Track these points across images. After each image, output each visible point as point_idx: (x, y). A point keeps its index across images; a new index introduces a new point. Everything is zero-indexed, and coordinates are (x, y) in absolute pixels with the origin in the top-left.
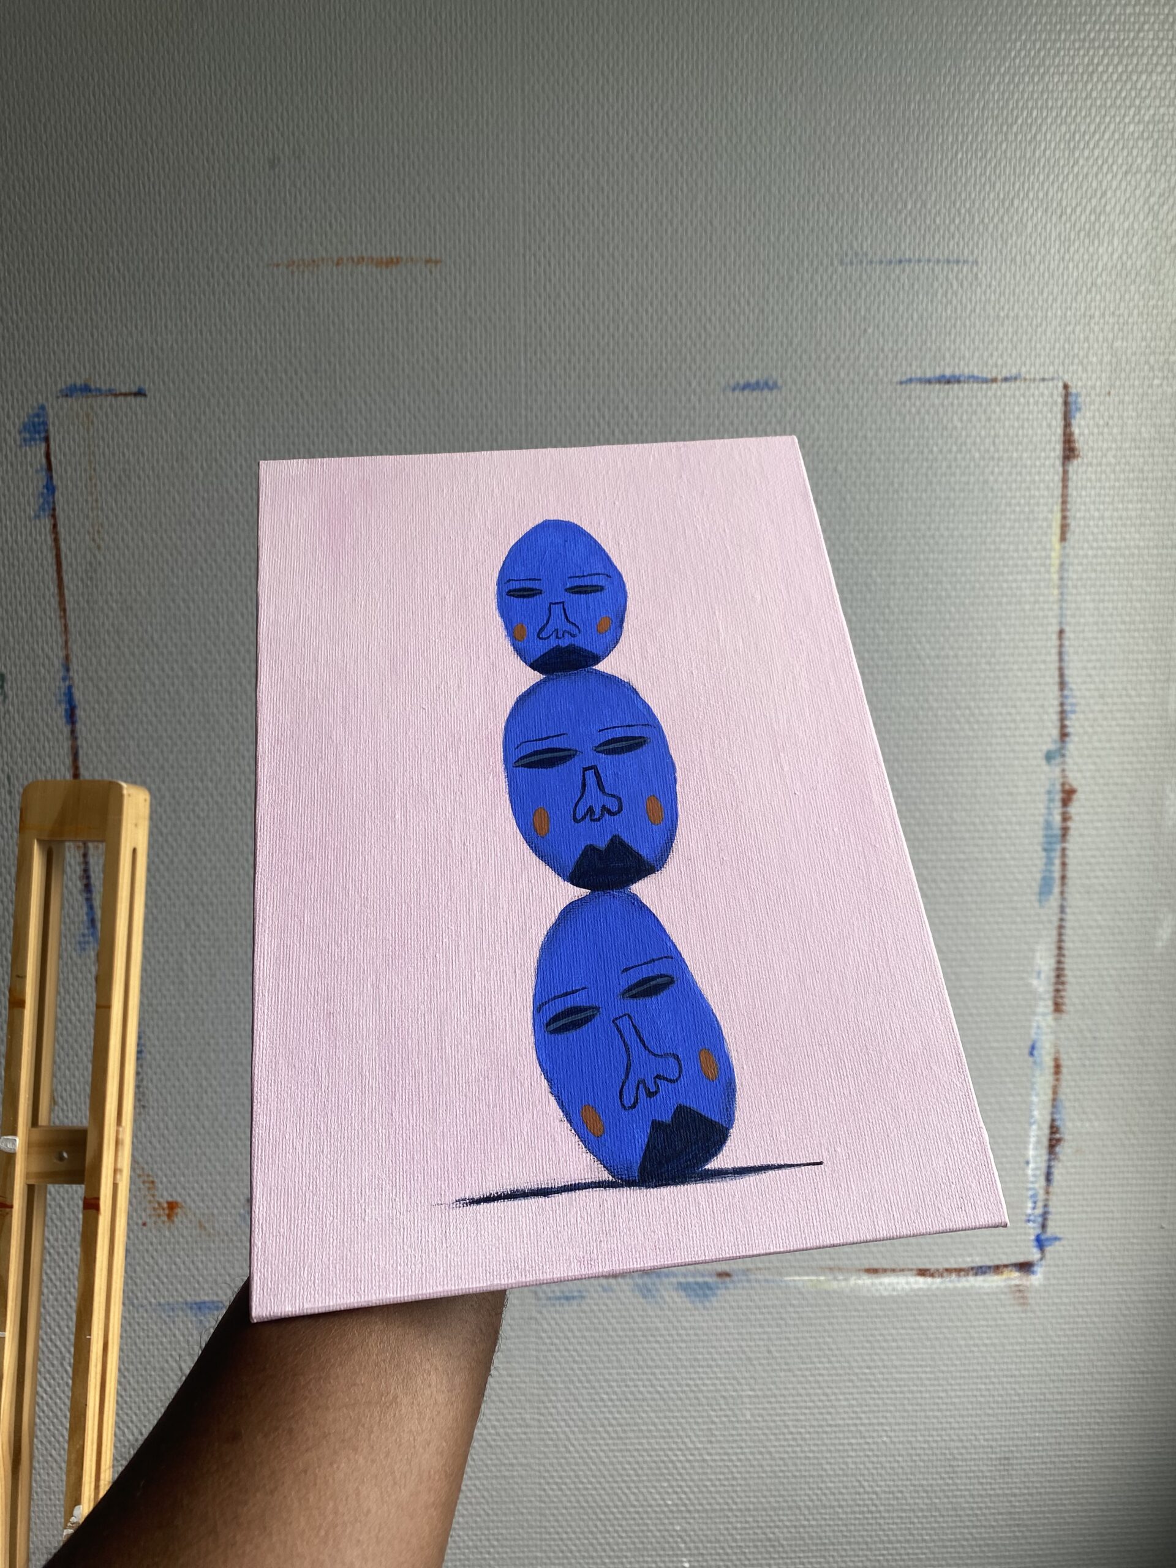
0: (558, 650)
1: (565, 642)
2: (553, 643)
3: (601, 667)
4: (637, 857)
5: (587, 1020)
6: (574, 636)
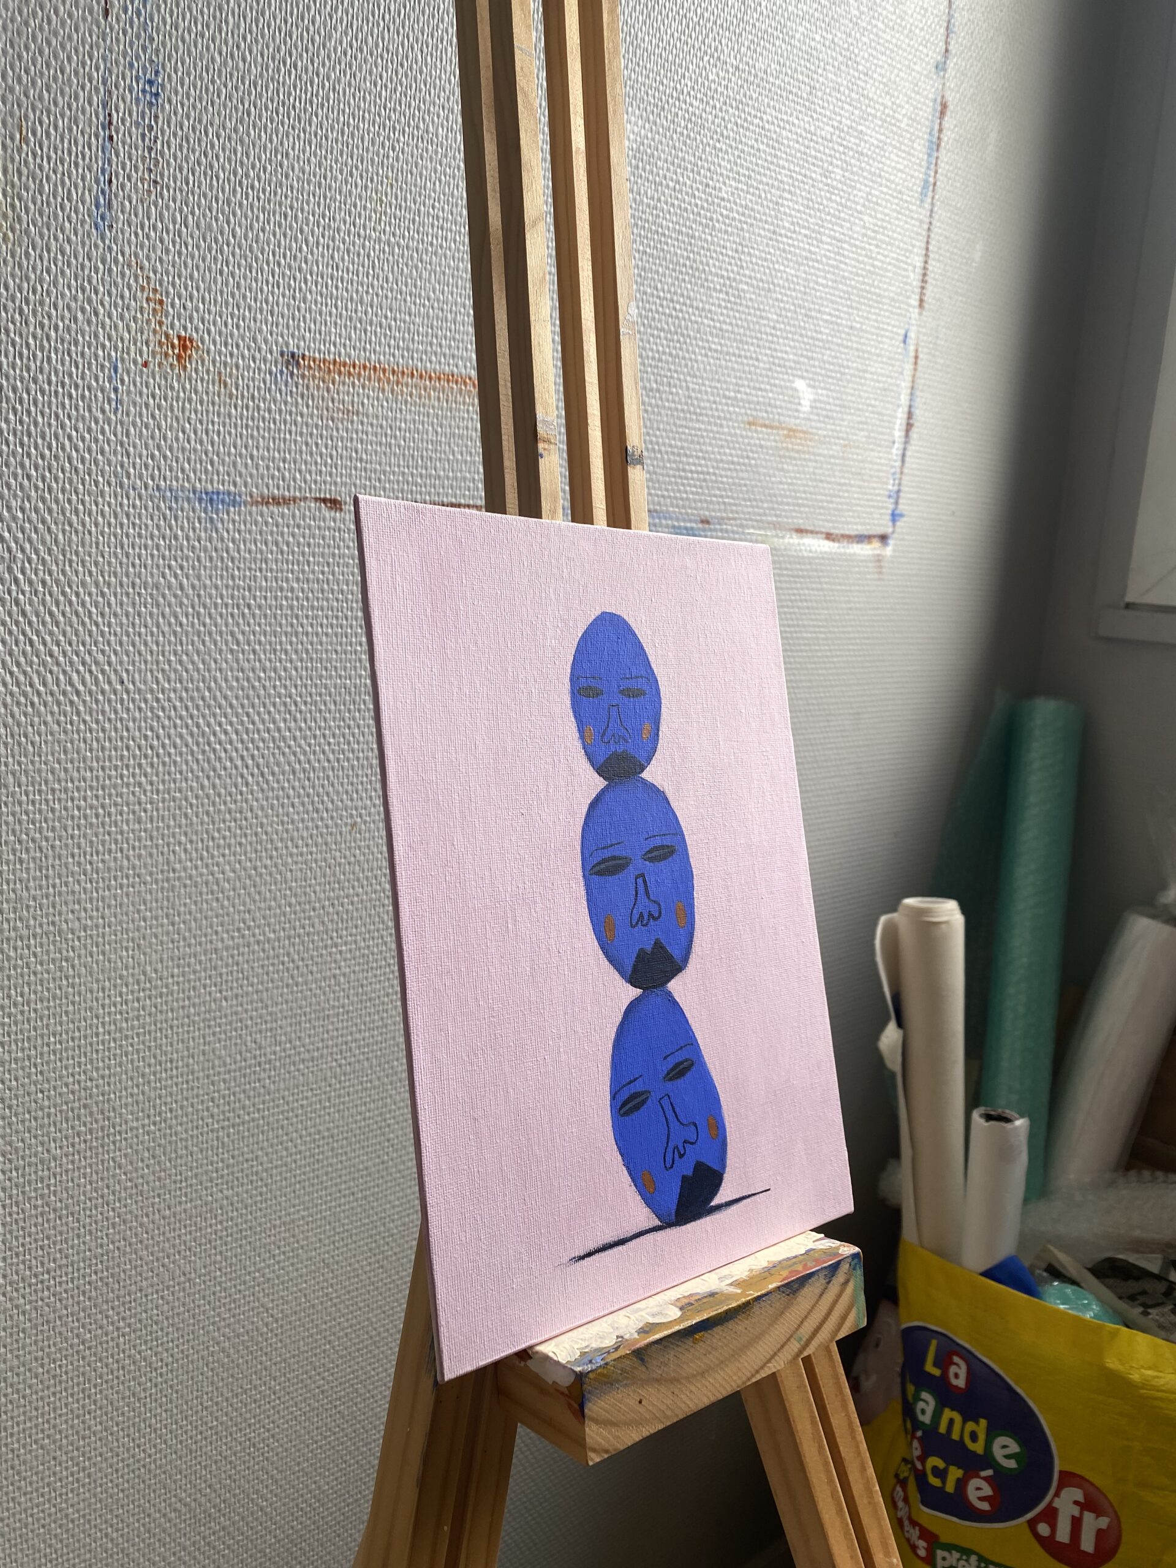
0: (614, 756)
1: (619, 749)
2: (612, 748)
3: (642, 776)
4: (670, 958)
5: (644, 1102)
6: (625, 741)
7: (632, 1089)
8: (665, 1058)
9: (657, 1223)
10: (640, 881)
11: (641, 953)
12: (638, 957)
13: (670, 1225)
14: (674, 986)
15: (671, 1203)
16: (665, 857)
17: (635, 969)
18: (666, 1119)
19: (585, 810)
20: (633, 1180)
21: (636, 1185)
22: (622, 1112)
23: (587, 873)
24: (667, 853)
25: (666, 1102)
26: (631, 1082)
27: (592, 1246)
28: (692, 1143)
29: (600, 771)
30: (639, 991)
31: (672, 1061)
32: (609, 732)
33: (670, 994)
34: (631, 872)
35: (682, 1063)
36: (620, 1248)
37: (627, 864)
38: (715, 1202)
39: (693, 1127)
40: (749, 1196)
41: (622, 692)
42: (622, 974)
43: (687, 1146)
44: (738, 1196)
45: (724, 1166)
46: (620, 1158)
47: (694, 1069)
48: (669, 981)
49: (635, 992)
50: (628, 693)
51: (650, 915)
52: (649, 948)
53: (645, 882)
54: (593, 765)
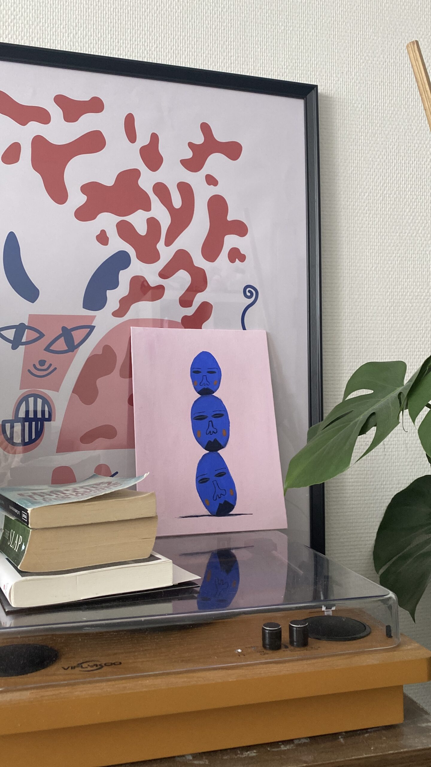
0: (204, 389)
1: (206, 387)
2: (203, 387)
3: (213, 394)
4: (220, 444)
5: (207, 481)
6: (208, 385)
7: (204, 477)
8: (216, 470)
9: (210, 514)
10: (210, 422)
11: (210, 442)
12: (208, 443)
13: (214, 516)
14: (221, 452)
15: (215, 509)
16: (220, 417)
17: (207, 445)
18: (215, 487)
19: (193, 402)
20: (202, 500)
21: (203, 502)
22: (200, 482)
23: (192, 419)
24: (221, 415)
25: (215, 482)
26: (203, 475)
27: (186, 515)
28: (224, 495)
29: (198, 393)
30: (208, 452)
31: (217, 472)
32: (203, 382)
33: (219, 454)
34: (207, 420)
35: (222, 473)
36: (197, 518)
37: (206, 418)
38: (231, 513)
39: (224, 491)
40: (243, 514)
41: (207, 372)
42: (203, 446)
43: (222, 496)
44: (239, 513)
45: (235, 504)
46: (198, 494)
47: (226, 475)
48: (219, 450)
49: (206, 452)
50: (210, 372)
51: (213, 432)
52: (212, 441)
53: (212, 423)
54: (196, 391)
